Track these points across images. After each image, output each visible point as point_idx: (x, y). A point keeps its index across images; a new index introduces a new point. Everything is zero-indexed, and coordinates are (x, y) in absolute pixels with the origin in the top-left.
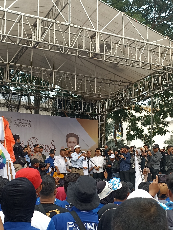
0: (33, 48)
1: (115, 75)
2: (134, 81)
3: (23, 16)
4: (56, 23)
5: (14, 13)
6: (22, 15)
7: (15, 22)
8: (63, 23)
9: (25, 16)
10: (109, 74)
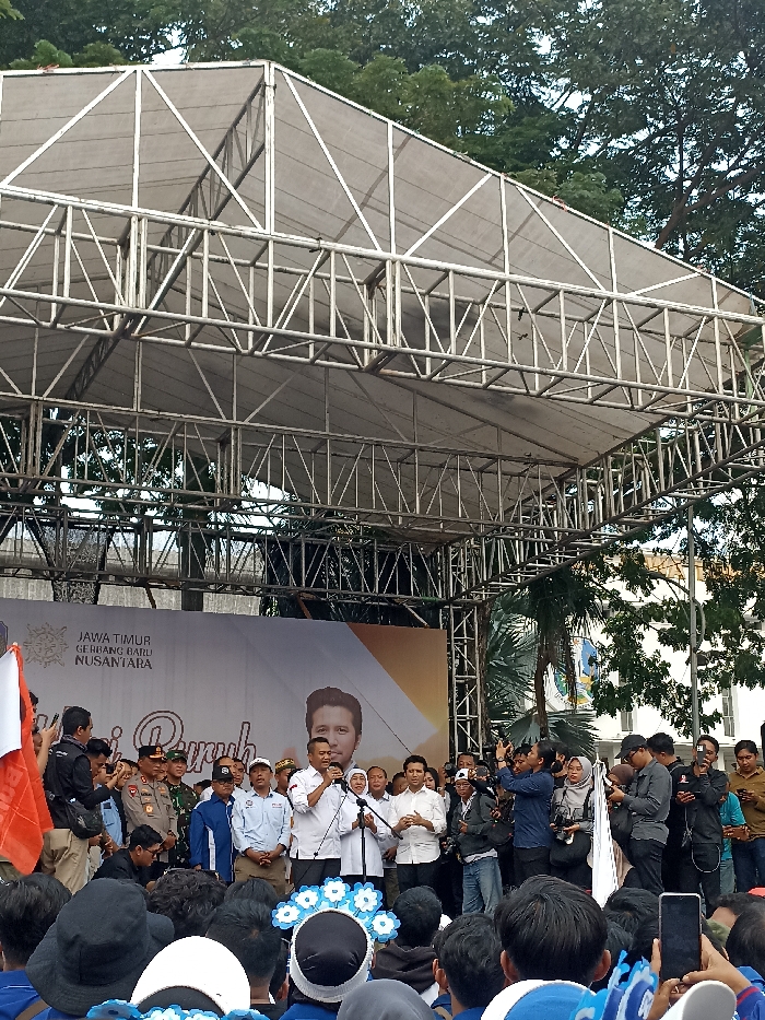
1: (504, 434)
2: (585, 457)
3: (70, 210)
4: (212, 232)
5: (33, 196)
6: (66, 207)
7: (37, 231)
8: (243, 228)
9: (80, 209)
10: (479, 427)
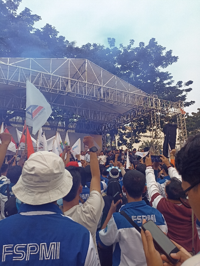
0: (66, 95)
1: (111, 110)
10: (108, 109)
